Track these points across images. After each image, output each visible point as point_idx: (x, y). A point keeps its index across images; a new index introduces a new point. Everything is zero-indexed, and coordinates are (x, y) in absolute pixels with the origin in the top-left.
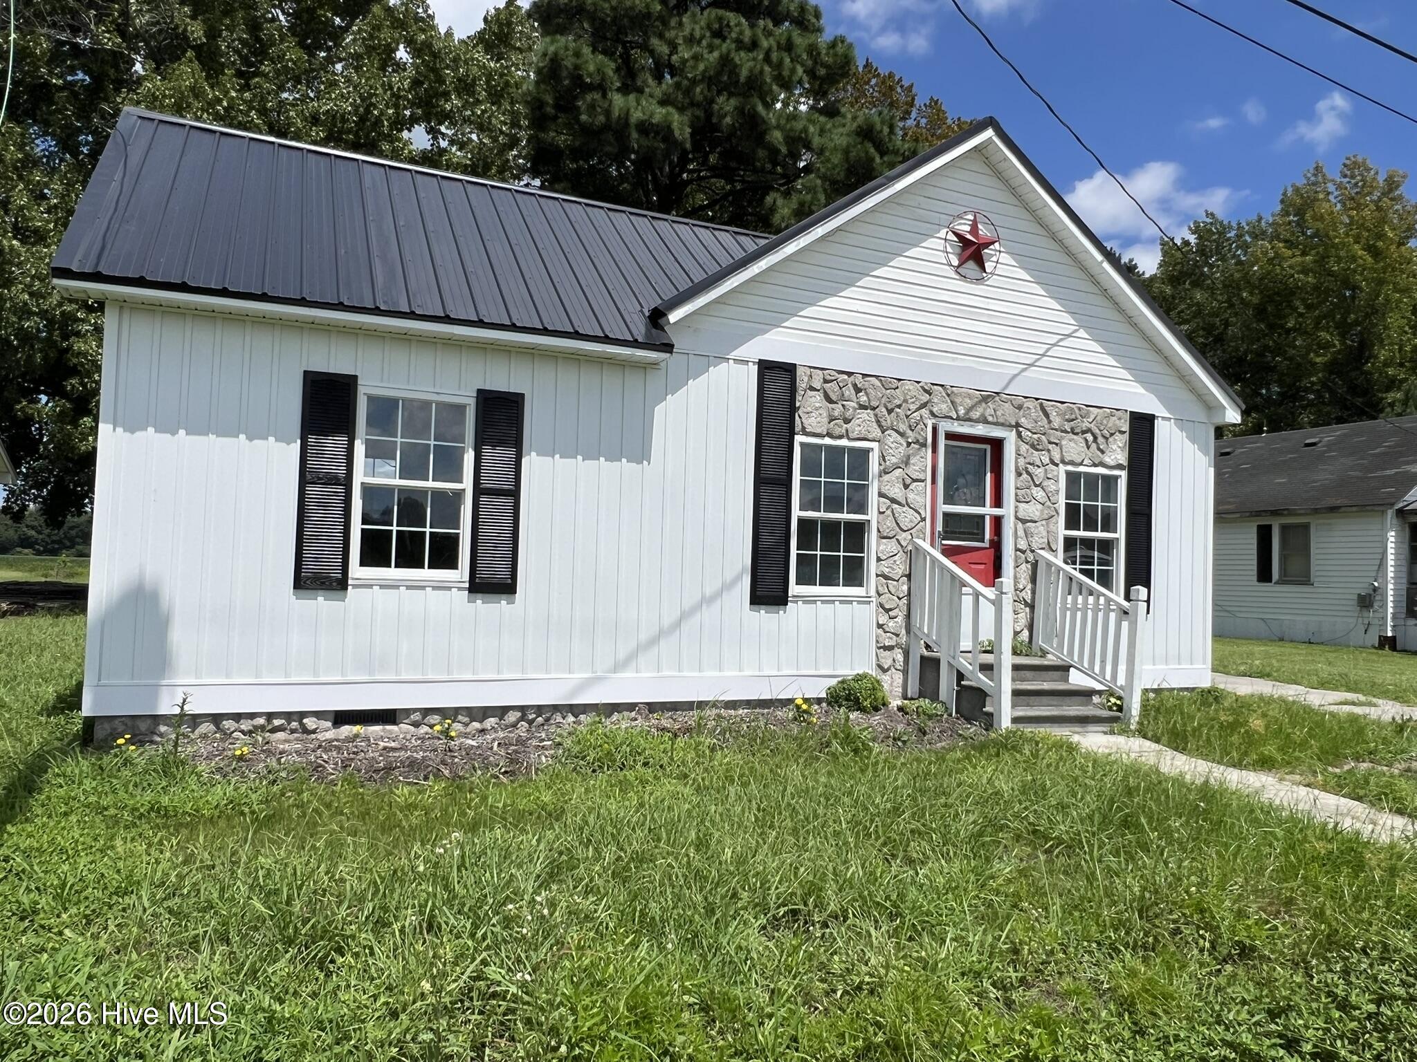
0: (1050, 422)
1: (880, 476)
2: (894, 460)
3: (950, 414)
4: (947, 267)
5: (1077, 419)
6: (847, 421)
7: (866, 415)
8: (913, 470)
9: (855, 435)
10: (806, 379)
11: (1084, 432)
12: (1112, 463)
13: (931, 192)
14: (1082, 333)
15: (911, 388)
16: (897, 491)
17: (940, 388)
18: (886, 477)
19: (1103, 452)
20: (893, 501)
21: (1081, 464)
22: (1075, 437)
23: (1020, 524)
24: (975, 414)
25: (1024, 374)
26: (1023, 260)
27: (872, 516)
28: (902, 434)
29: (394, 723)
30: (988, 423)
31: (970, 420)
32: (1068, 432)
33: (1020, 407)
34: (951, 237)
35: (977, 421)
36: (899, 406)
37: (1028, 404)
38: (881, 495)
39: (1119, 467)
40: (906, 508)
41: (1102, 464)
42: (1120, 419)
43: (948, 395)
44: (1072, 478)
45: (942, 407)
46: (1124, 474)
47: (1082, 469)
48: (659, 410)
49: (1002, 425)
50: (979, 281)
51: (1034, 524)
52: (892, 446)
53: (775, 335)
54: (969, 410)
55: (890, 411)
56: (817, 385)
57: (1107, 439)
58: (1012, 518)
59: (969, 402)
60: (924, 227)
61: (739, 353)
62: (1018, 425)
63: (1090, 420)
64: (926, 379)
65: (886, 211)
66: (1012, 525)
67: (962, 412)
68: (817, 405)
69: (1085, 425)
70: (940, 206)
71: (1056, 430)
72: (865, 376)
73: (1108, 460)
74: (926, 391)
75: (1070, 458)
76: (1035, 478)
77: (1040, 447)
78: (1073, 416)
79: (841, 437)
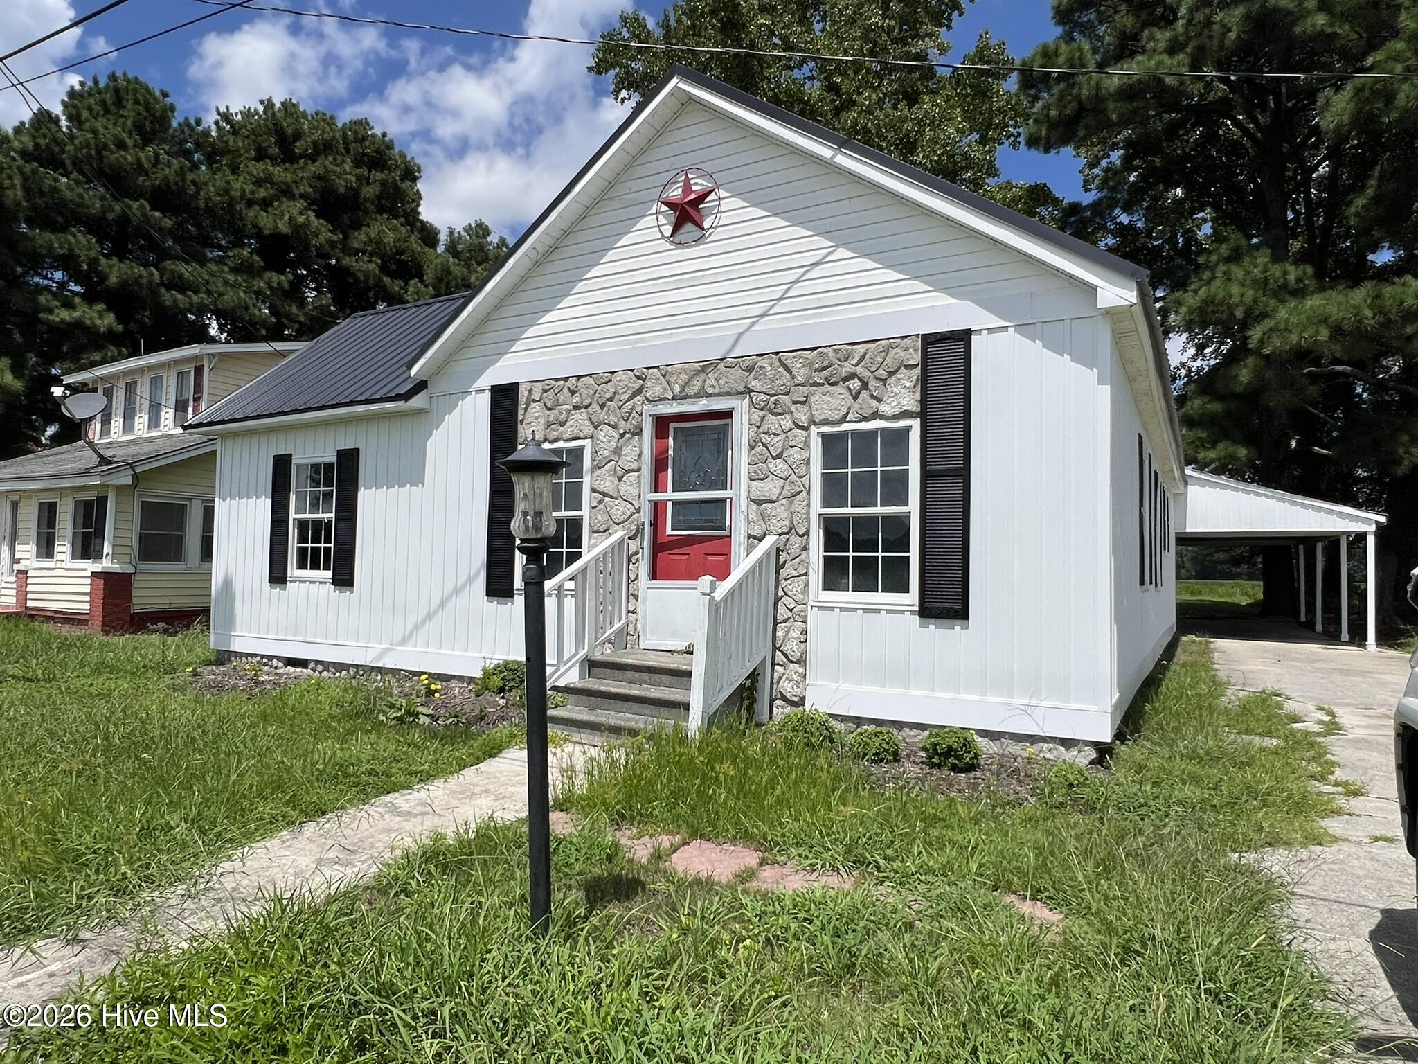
0: (793, 377)
1: (593, 472)
2: (606, 453)
3: (666, 395)
4: (662, 241)
5: (832, 365)
6: (562, 424)
7: (579, 415)
8: (627, 461)
9: (568, 436)
10: (526, 394)
11: (845, 380)
12: (892, 412)
13: (641, 171)
14: (842, 253)
15: (623, 377)
16: (608, 485)
17: (655, 370)
18: (598, 472)
19: (879, 400)
20: (605, 495)
21: (843, 420)
22: (831, 388)
23: (754, 506)
24: (693, 389)
25: (756, 327)
26: (751, 196)
27: (585, 513)
28: (614, 427)
29: (306, 667)
30: (711, 395)
31: (687, 397)
32: (823, 384)
33: (750, 369)
34: (664, 208)
35: (698, 396)
36: (611, 399)
37: (763, 362)
38: (594, 490)
39: (906, 414)
40: (620, 500)
41: (876, 415)
42: (906, 349)
43: (664, 376)
44: (830, 442)
45: (654, 390)
46: (916, 424)
47: (845, 427)
48: (428, 443)
49: (728, 394)
50: (699, 240)
51: (769, 505)
52: (604, 440)
53: (505, 361)
54: (683, 388)
55: (602, 406)
56: (536, 396)
57: (884, 381)
58: (744, 501)
59: (684, 377)
60: (635, 210)
61: (476, 386)
62: (748, 391)
63: (854, 362)
64: (639, 365)
65: (598, 211)
66: (744, 507)
67: (677, 389)
68: (536, 415)
69: (847, 368)
70: (648, 182)
71: (802, 385)
72: (579, 377)
73: (885, 409)
74: (638, 377)
75: (823, 417)
76: (771, 449)
77: (779, 411)
78: (826, 363)
79: (556, 440)
